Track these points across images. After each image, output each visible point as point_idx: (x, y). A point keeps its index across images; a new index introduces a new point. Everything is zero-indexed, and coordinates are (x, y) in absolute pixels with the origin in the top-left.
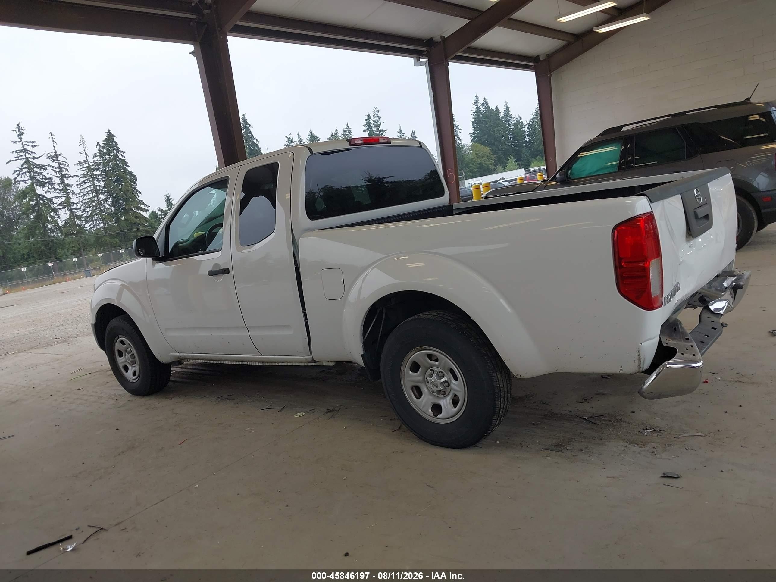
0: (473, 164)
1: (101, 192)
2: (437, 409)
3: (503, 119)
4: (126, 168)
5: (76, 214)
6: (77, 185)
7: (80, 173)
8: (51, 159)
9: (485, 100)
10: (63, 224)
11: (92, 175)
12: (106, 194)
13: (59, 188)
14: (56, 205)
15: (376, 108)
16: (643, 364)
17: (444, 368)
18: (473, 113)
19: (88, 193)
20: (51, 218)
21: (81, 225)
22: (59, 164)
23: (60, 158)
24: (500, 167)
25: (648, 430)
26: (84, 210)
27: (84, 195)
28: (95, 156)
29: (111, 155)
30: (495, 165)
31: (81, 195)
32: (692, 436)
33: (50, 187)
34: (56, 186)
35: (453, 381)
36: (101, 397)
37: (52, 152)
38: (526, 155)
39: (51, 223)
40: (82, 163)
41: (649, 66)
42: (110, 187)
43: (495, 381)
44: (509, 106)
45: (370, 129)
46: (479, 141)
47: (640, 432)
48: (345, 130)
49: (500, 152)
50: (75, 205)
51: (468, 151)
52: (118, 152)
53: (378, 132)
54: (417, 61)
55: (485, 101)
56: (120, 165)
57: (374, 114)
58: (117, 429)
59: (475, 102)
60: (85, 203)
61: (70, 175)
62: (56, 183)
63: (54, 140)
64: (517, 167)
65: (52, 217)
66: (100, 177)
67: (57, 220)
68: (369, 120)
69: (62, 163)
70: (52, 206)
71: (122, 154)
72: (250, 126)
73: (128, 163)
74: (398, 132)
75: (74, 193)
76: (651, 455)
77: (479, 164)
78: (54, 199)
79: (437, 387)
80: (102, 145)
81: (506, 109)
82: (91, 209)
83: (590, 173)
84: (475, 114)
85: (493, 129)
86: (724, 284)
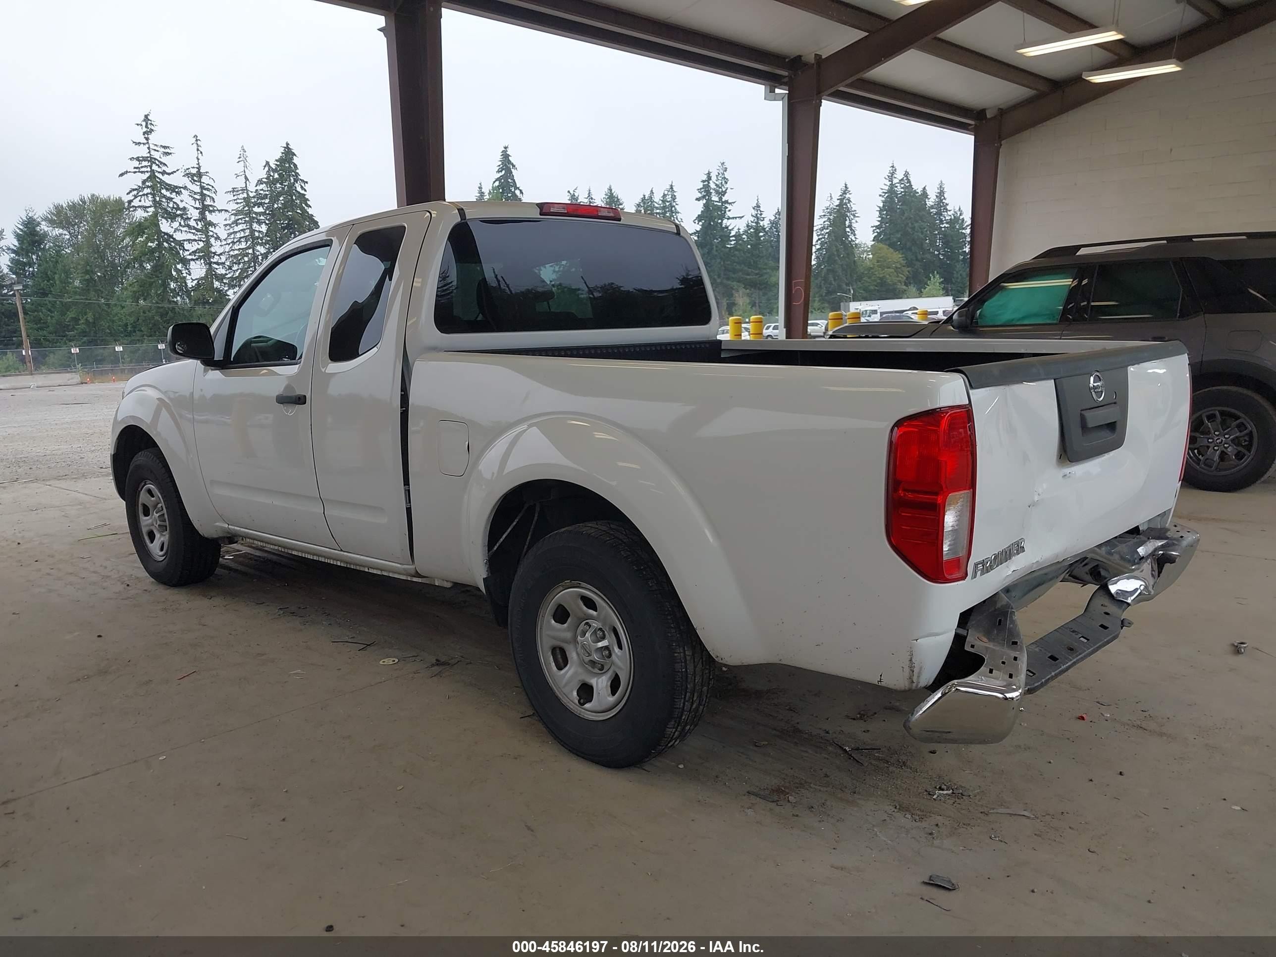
0: (869, 278)
1: (260, 242)
2: (586, 692)
3: (932, 211)
4: (306, 208)
5: (217, 271)
6: (226, 225)
7: (233, 207)
8: (190, 179)
9: (907, 174)
10: (194, 285)
11: (250, 212)
12: (268, 245)
13: (196, 226)
14: (187, 253)
15: (723, 163)
16: (918, 677)
17: (604, 624)
18: (883, 193)
19: (239, 241)
20: (177, 272)
21: (222, 290)
22: (202, 188)
23: (204, 179)
24: (913, 289)
25: (943, 790)
26: (230, 268)
27: (233, 243)
28: (260, 182)
29: (285, 184)
30: (906, 284)
31: (228, 243)
32: (1011, 815)
33: (183, 223)
34: (192, 223)
35: (616, 649)
36: (108, 577)
37: (193, 168)
38: (961, 275)
39: (176, 280)
40: (238, 191)
41: (1171, 150)
42: (276, 235)
43: (678, 661)
44: (945, 190)
45: (707, 197)
46: (886, 240)
47: (926, 791)
48: (666, 192)
49: (918, 264)
50: (218, 257)
51: (865, 255)
52: (296, 181)
53: (720, 204)
54: (770, 92)
55: (907, 176)
56: (297, 203)
57: (719, 174)
58: (100, 636)
59: (889, 175)
60: (232, 255)
61: (215, 209)
62: (193, 218)
63: (199, 148)
64: (941, 292)
65: (179, 272)
66: (262, 217)
67: (185, 277)
68: (709, 183)
69: (207, 187)
70: (181, 254)
71: (303, 185)
72: (514, 166)
73: (309, 200)
74: (754, 209)
75: (217, 238)
76: (926, 837)
77: (881, 279)
78: (185, 243)
79: (590, 655)
80: (274, 167)
81: (940, 193)
82: (241, 266)
83: (1013, 320)
84: (887, 195)
85: (912, 224)
86: (1139, 550)
